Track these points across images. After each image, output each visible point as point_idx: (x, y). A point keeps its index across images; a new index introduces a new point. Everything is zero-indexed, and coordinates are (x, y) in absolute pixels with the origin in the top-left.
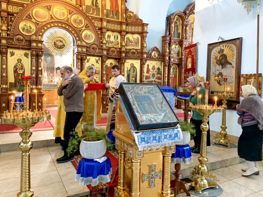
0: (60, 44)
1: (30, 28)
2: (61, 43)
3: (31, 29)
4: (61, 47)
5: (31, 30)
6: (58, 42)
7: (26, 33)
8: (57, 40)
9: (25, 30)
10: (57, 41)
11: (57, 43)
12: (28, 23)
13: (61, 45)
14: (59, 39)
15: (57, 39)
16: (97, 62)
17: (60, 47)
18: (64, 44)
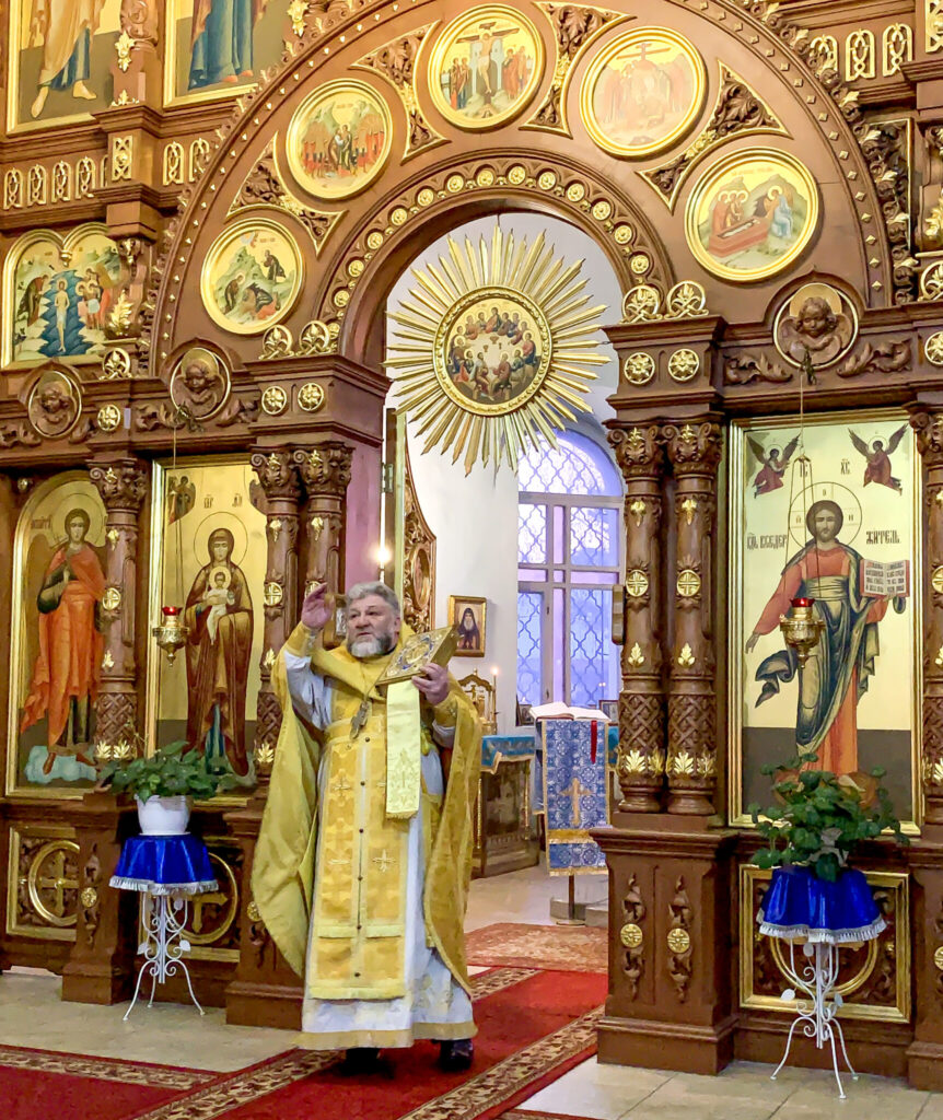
0: (494, 354)
1: (271, 277)
2: (505, 340)
3: (279, 279)
4: (507, 383)
5: (277, 283)
6: (484, 339)
7: (247, 315)
8: (476, 319)
9: (239, 300)
10: (471, 333)
11: (474, 348)
12: (261, 235)
13: (511, 361)
14: (486, 309)
15: (473, 311)
16: (878, 470)
17: (497, 388)
18: (534, 348)
